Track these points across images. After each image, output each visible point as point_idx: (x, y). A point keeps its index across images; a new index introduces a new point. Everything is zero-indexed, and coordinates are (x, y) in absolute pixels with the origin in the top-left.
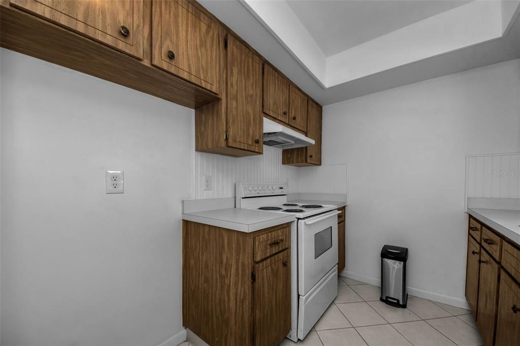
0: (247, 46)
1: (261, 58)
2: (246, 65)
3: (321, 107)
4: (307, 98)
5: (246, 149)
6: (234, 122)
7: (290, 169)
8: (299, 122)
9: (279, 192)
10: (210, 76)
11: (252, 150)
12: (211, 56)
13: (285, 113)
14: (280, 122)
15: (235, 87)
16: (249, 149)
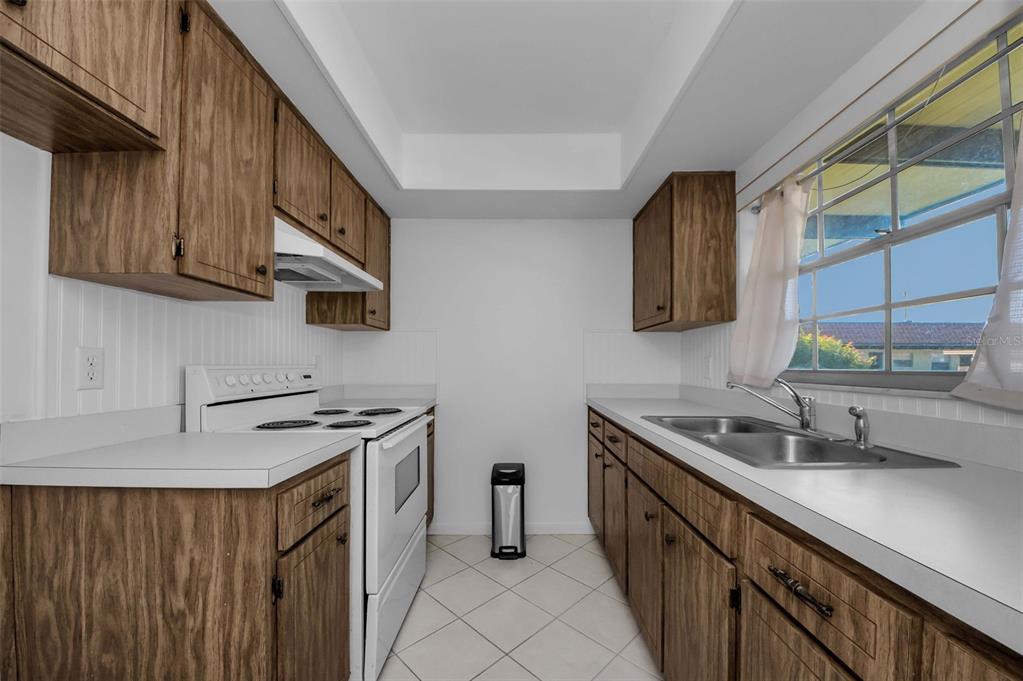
0: (240, 48)
1: (271, 86)
2: (236, 88)
3: (389, 219)
4: (363, 197)
5: (234, 285)
6: (201, 215)
7: (322, 334)
8: (351, 241)
9: (304, 385)
10: (135, 86)
11: (248, 289)
12: (143, 37)
13: (323, 218)
14: (312, 233)
15: (206, 132)
16: (242, 287)
